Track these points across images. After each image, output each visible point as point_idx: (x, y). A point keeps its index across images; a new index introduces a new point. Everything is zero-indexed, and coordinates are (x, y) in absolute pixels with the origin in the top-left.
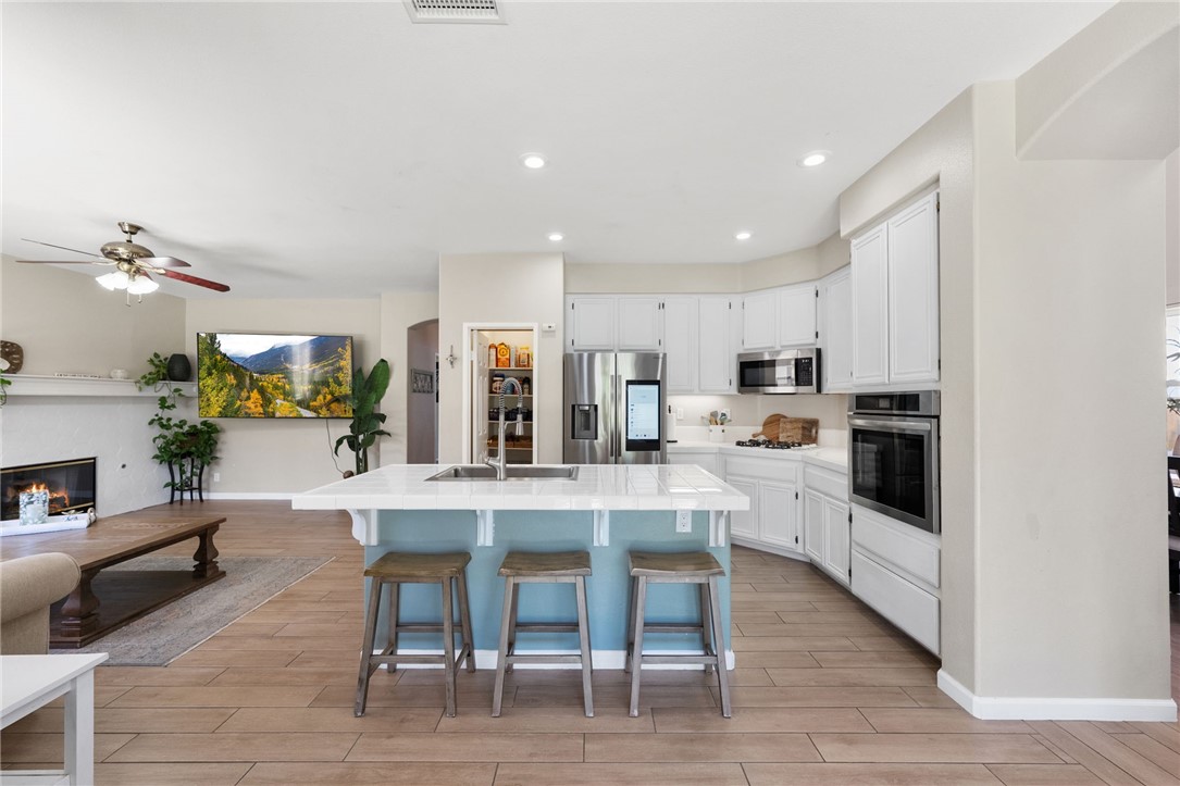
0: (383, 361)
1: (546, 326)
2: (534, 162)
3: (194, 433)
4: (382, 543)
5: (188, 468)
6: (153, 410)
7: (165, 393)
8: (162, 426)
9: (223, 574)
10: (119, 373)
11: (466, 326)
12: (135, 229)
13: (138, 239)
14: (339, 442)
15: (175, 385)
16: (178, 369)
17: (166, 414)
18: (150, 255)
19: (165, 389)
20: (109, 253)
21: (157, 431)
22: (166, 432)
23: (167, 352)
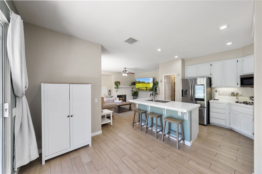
0: (157, 81)
1: (177, 74)
2: (159, 50)
3: (135, 92)
4: (139, 108)
5: (135, 97)
6: (131, 89)
7: (132, 87)
8: (132, 91)
9: (132, 110)
10: (128, 85)
11: (164, 75)
12: (125, 68)
13: (126, 69)
14: (151, 95)
15: (134, 86)
16: (134, 84)
17: (133, 90)
18: (127, 71)
19: (132, 86)
20: (123, 72)
21: (132, 92)
22: (133, 92)
23: (133, 82)
